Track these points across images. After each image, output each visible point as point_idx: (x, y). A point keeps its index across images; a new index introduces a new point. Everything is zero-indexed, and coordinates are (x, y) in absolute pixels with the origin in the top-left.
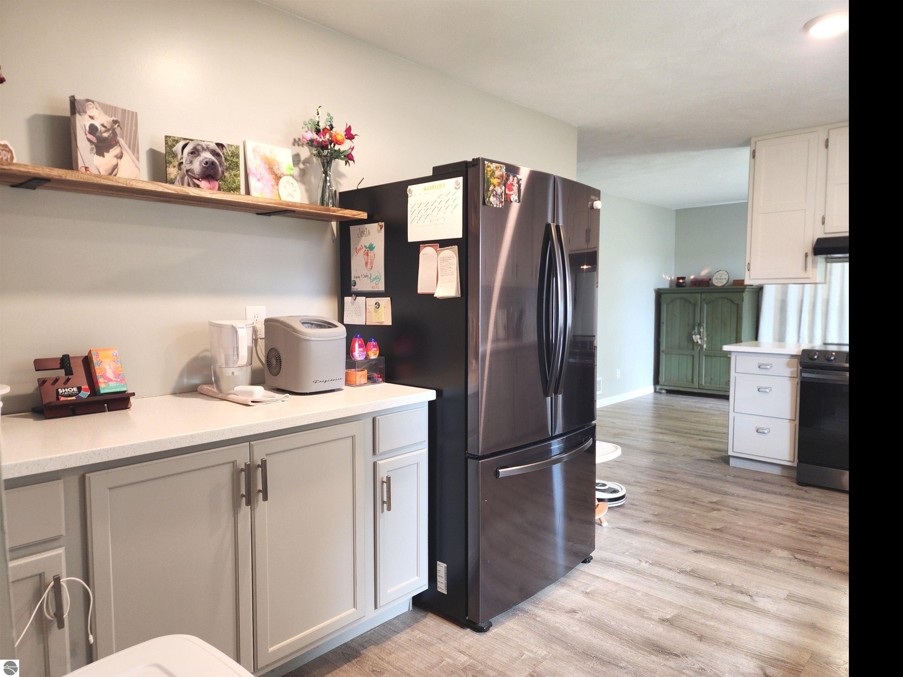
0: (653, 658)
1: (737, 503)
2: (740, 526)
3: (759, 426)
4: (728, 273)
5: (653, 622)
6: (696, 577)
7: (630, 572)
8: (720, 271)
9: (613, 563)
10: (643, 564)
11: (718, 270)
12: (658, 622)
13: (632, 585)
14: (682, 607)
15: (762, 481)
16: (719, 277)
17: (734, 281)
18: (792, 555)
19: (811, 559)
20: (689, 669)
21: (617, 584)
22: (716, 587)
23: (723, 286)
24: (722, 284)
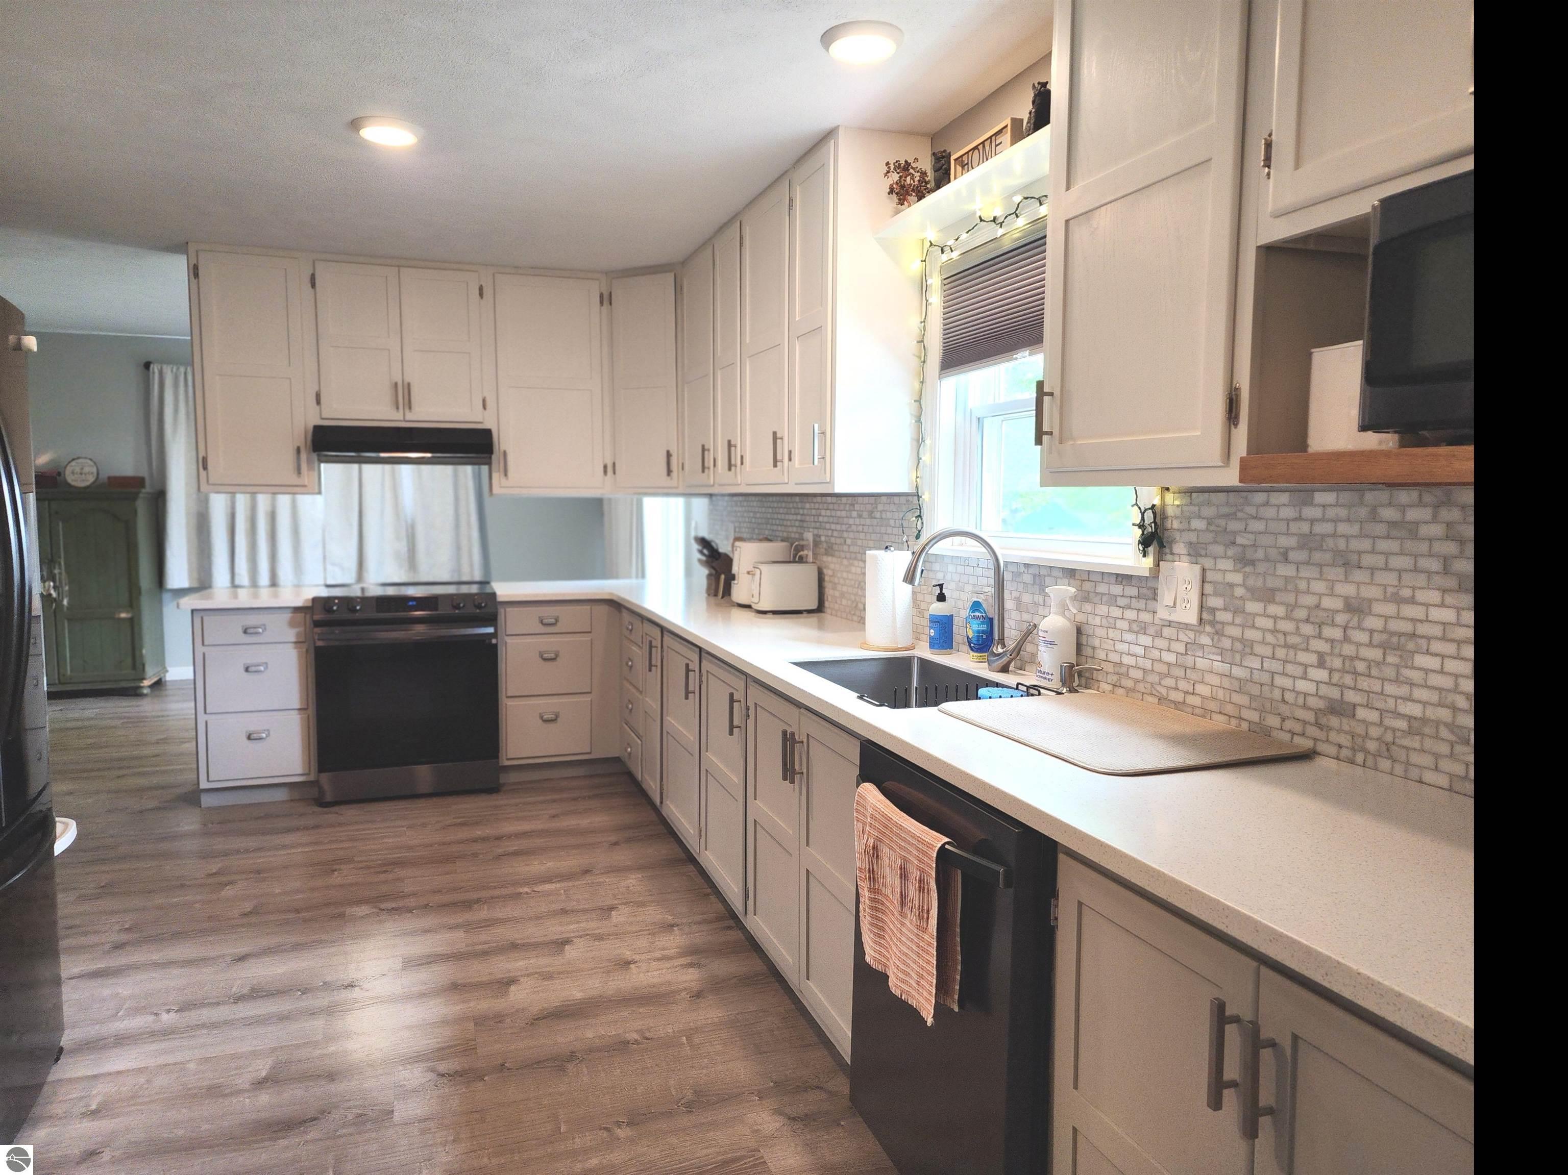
0: (283, 1142)
1: (251, 862)
2: (280, 894)
3: (252, 728)
4: (95, 463)
5: (246, 1095)
6: (265, 996)
7: (151, 1040)
8: (78, 458)
9: (107, 1041)
10: (165, 1017)
11: (75, 457)
12: (254, 1089)
13: (170, 1059)
14: (274, 1050)
15: (267, 816)
16: (78, 470)
17: (109, 478)
18: (375, 907)
19: (400, 904)
20: (344, 1126)
21: (140, 1071)
22: (304, 997)
23: (88, 487)
24: (88, 483)
